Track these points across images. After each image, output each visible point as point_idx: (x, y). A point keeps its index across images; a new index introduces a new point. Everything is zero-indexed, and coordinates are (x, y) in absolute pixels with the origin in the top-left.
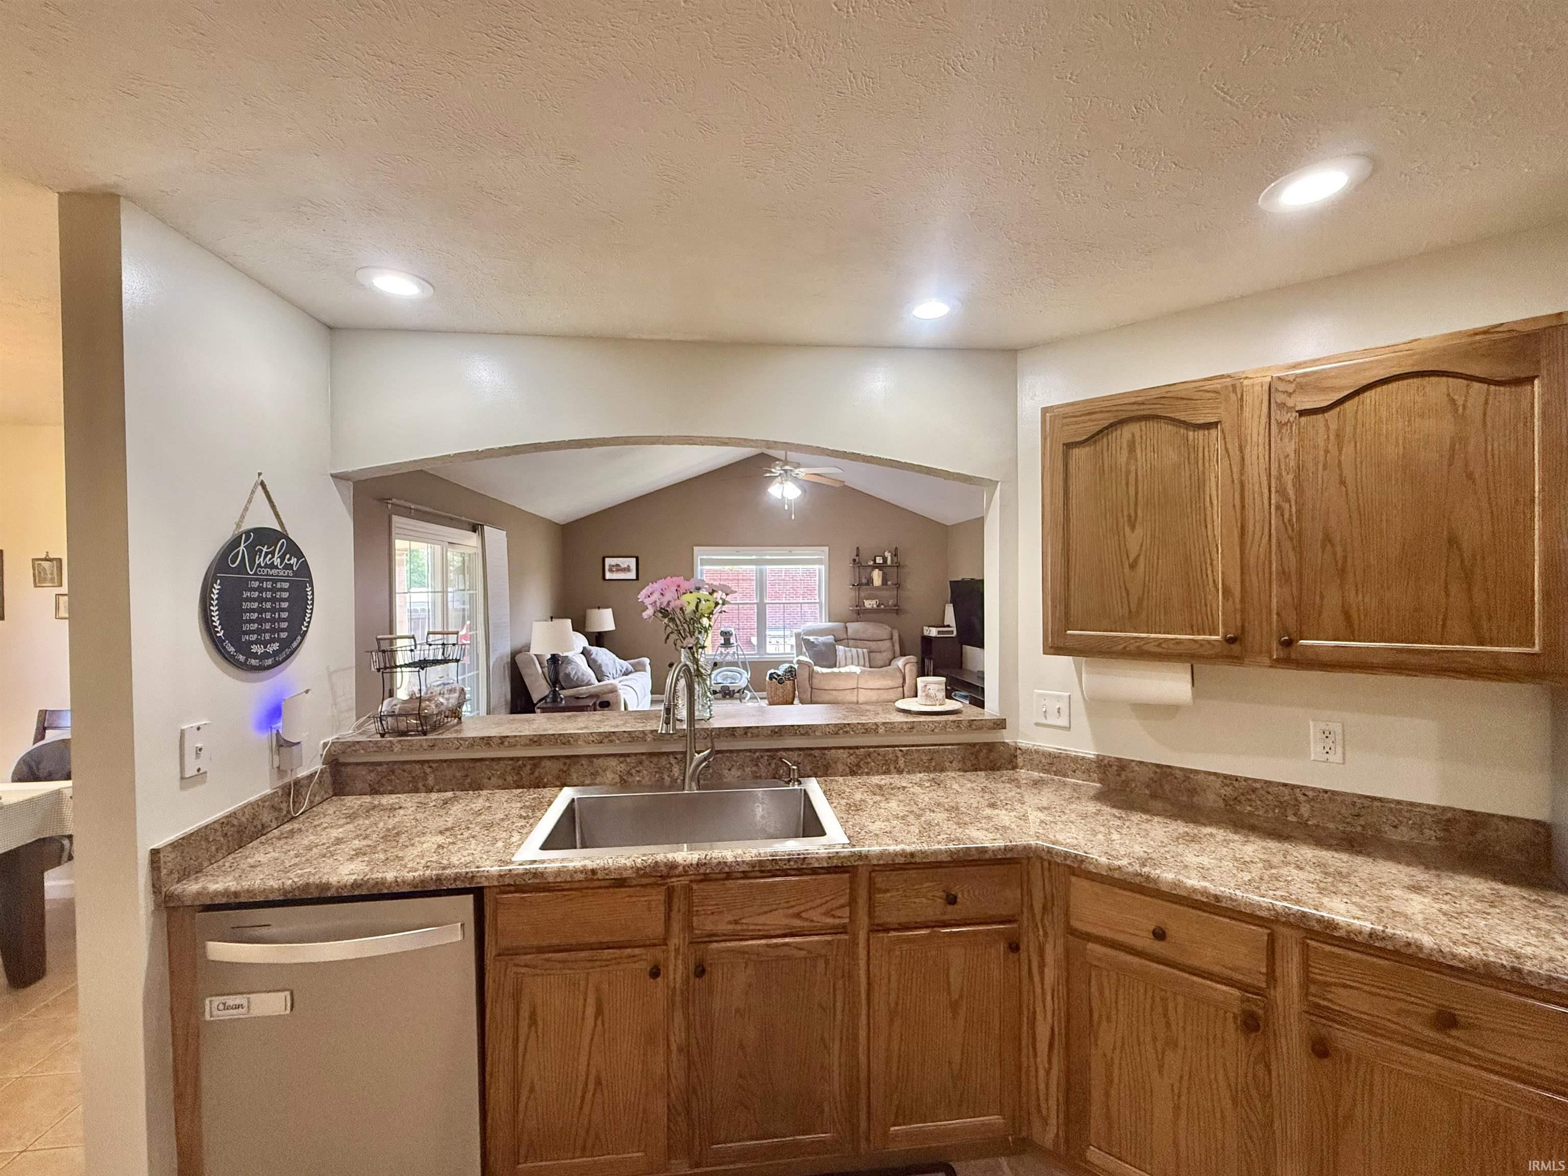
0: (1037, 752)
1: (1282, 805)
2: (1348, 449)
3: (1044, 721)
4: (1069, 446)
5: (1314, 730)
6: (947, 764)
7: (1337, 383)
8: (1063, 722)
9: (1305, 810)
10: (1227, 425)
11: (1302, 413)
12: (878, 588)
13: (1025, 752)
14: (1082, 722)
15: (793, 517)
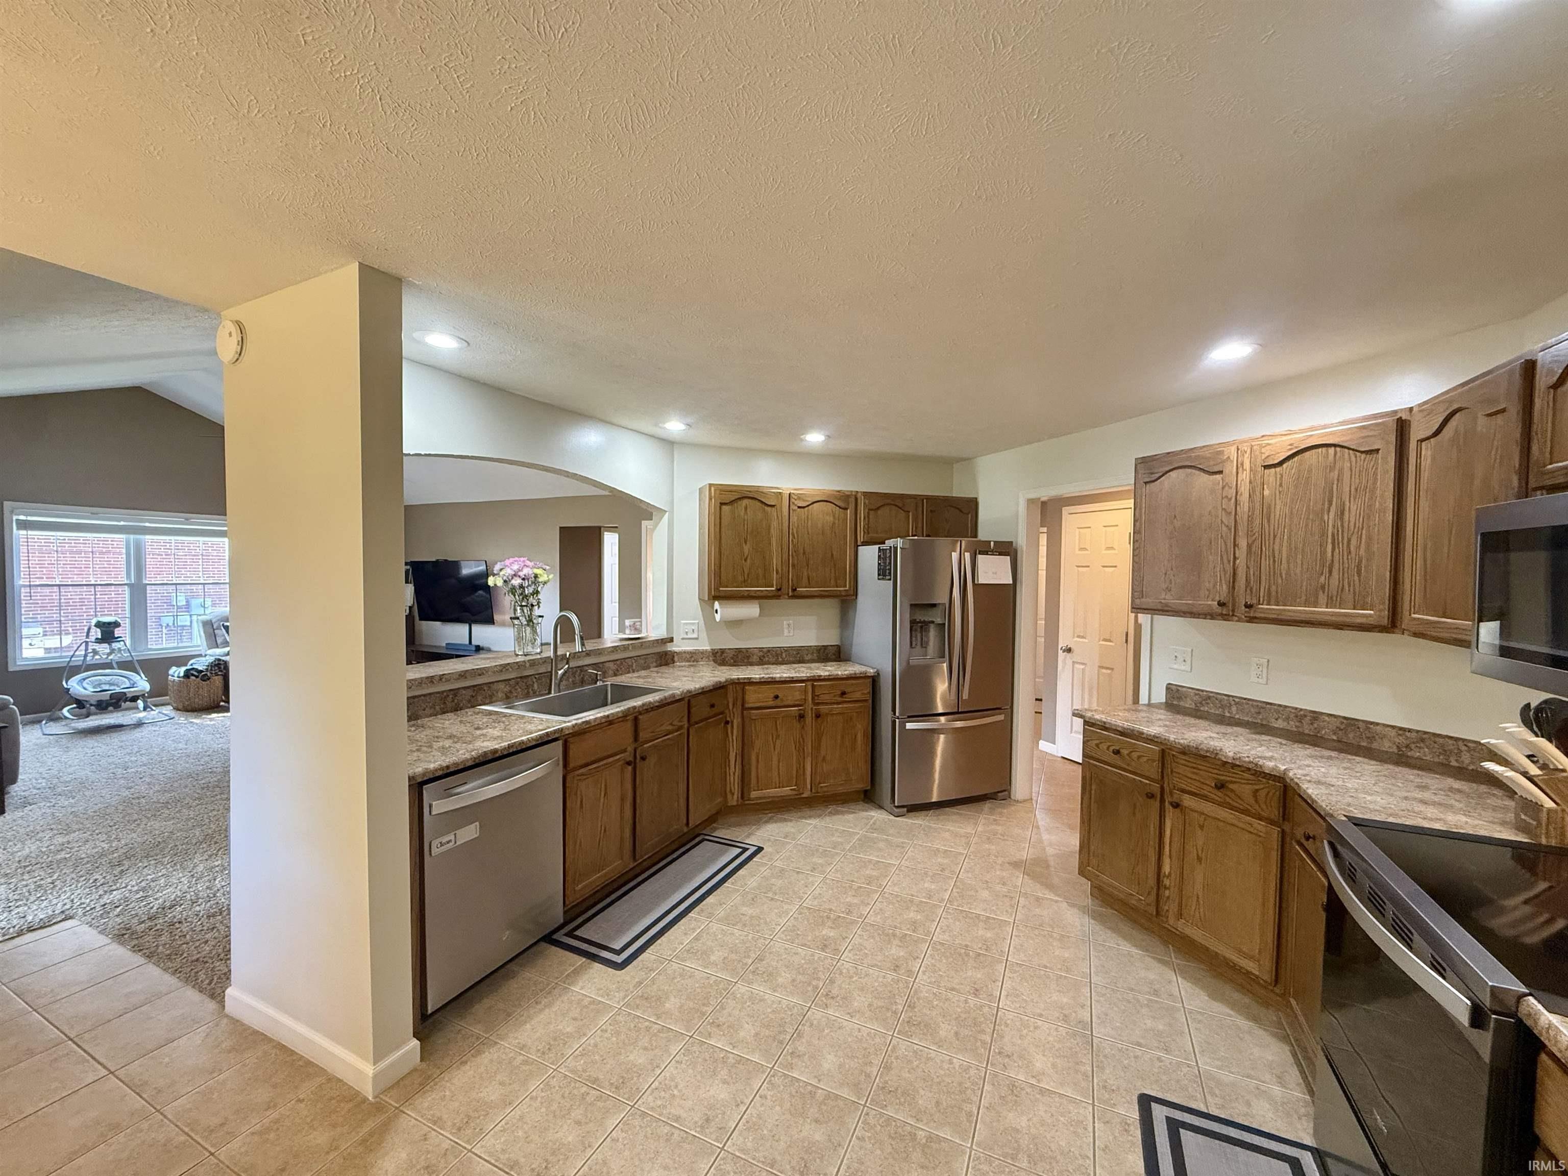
0: (685, 652)
1: (777, 655)
2: (810, 522)
3: (686, 636)
4: (722, 504)
5: (785, 626)
7: (809, 499)
8: (695, 636)
9: (784, 655)
10: (778, 506)
11: (799, 507)
13: (678, 653)
14: (704, 635)
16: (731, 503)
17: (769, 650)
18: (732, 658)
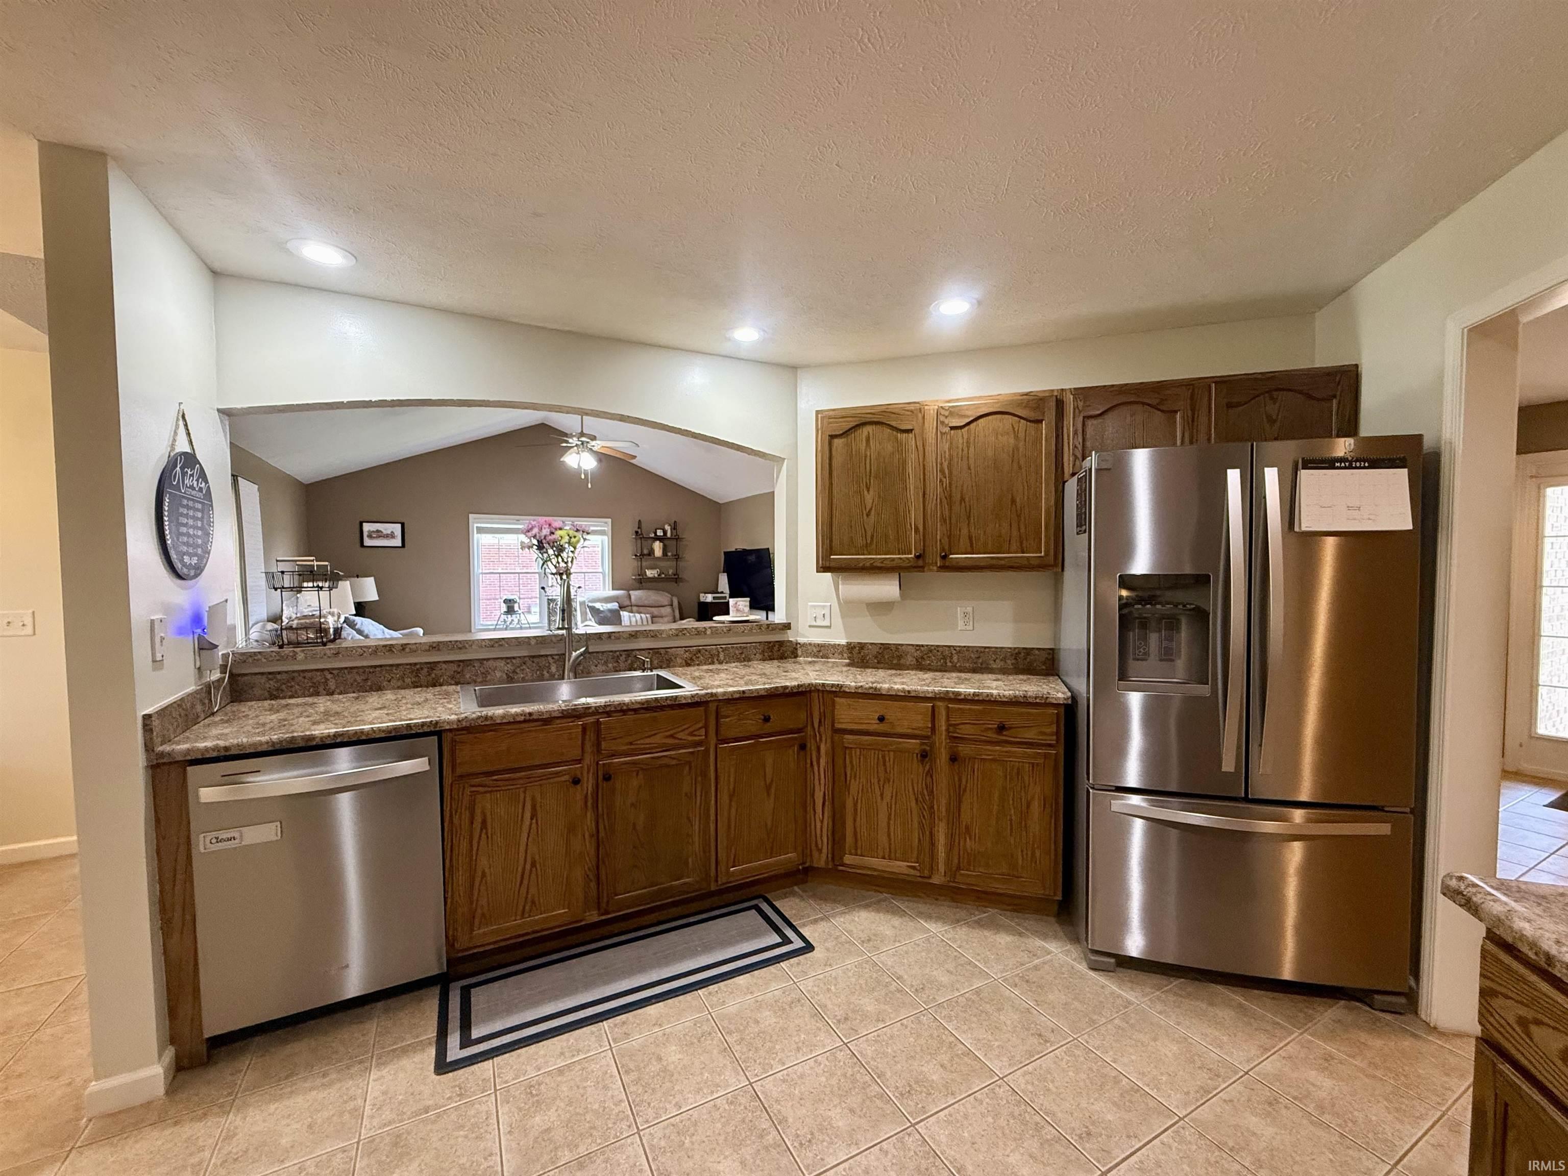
0: (810, 644)
1: (944, 658)
2: (972, 449)
3: (814, 624)
4: (832, 437)
5: (960, 614)
6: (753, 656)
7: (969, 413)
8: (827, 623)
9: (955, 658)
10: (917, 431)
11: (952, 428)
12: (658, 558)
13: (803, 645)
14: (838, 621)
15: (590, 486)
16: (845, 434)
17: (931, 650)
18: (876, 657)
